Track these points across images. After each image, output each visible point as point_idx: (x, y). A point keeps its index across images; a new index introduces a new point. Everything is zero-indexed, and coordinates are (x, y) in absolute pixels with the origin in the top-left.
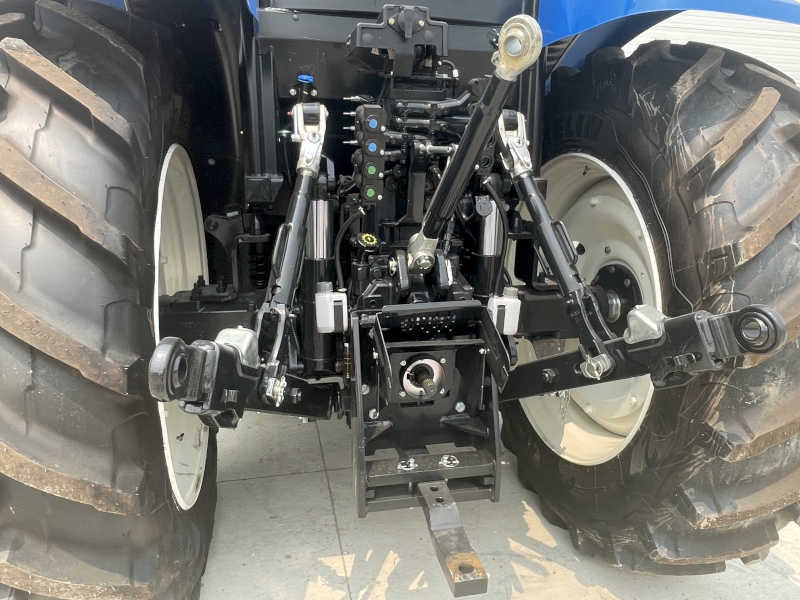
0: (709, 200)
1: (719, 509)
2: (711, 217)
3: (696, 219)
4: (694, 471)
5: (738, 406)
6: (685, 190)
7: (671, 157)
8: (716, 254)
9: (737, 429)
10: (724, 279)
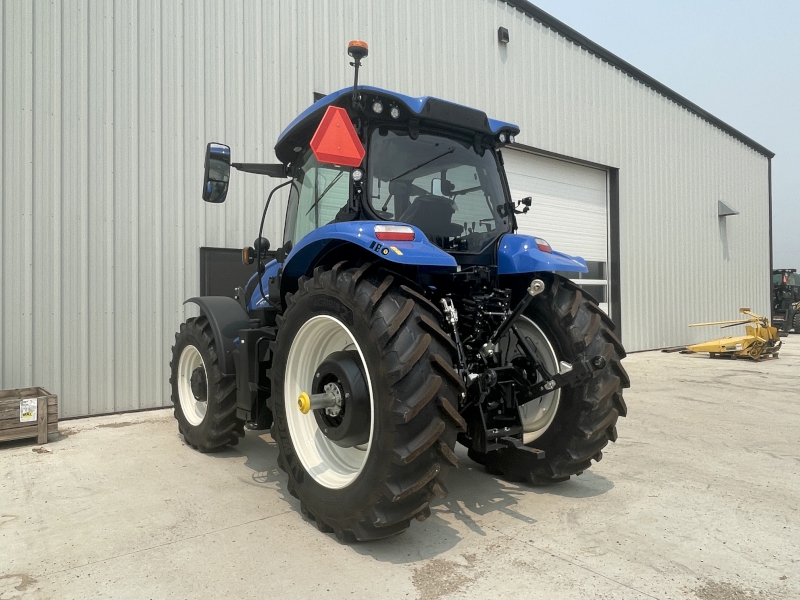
0: (571, 327)
1: (591, 430)
2: (573, 332)
3: (568, 333)
4: (581, 419)
5: (593, 391)
6: (562, 324)
7: (555, 314)
8: (578, 343)
9: (594, 399)
10: (581, 351)
